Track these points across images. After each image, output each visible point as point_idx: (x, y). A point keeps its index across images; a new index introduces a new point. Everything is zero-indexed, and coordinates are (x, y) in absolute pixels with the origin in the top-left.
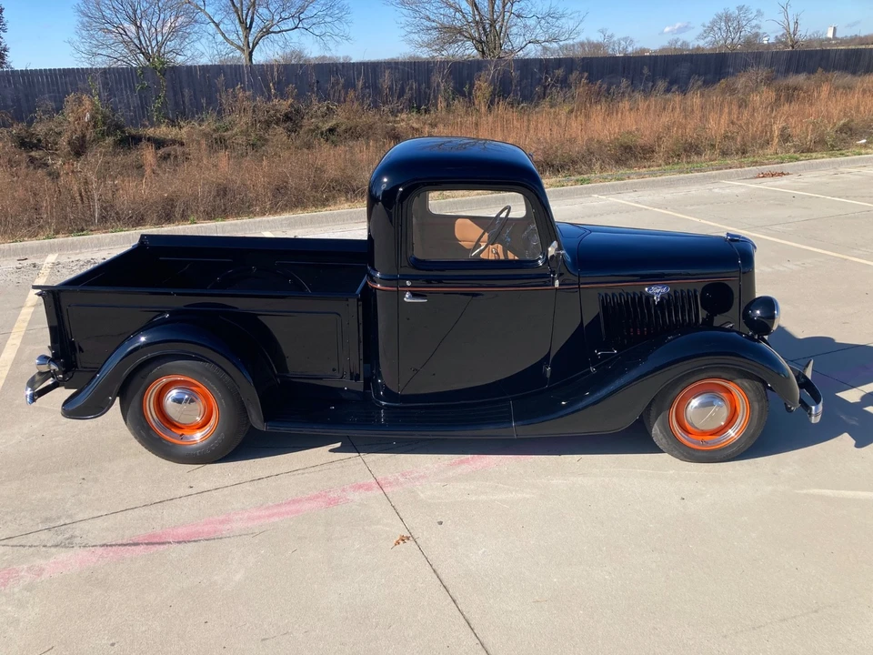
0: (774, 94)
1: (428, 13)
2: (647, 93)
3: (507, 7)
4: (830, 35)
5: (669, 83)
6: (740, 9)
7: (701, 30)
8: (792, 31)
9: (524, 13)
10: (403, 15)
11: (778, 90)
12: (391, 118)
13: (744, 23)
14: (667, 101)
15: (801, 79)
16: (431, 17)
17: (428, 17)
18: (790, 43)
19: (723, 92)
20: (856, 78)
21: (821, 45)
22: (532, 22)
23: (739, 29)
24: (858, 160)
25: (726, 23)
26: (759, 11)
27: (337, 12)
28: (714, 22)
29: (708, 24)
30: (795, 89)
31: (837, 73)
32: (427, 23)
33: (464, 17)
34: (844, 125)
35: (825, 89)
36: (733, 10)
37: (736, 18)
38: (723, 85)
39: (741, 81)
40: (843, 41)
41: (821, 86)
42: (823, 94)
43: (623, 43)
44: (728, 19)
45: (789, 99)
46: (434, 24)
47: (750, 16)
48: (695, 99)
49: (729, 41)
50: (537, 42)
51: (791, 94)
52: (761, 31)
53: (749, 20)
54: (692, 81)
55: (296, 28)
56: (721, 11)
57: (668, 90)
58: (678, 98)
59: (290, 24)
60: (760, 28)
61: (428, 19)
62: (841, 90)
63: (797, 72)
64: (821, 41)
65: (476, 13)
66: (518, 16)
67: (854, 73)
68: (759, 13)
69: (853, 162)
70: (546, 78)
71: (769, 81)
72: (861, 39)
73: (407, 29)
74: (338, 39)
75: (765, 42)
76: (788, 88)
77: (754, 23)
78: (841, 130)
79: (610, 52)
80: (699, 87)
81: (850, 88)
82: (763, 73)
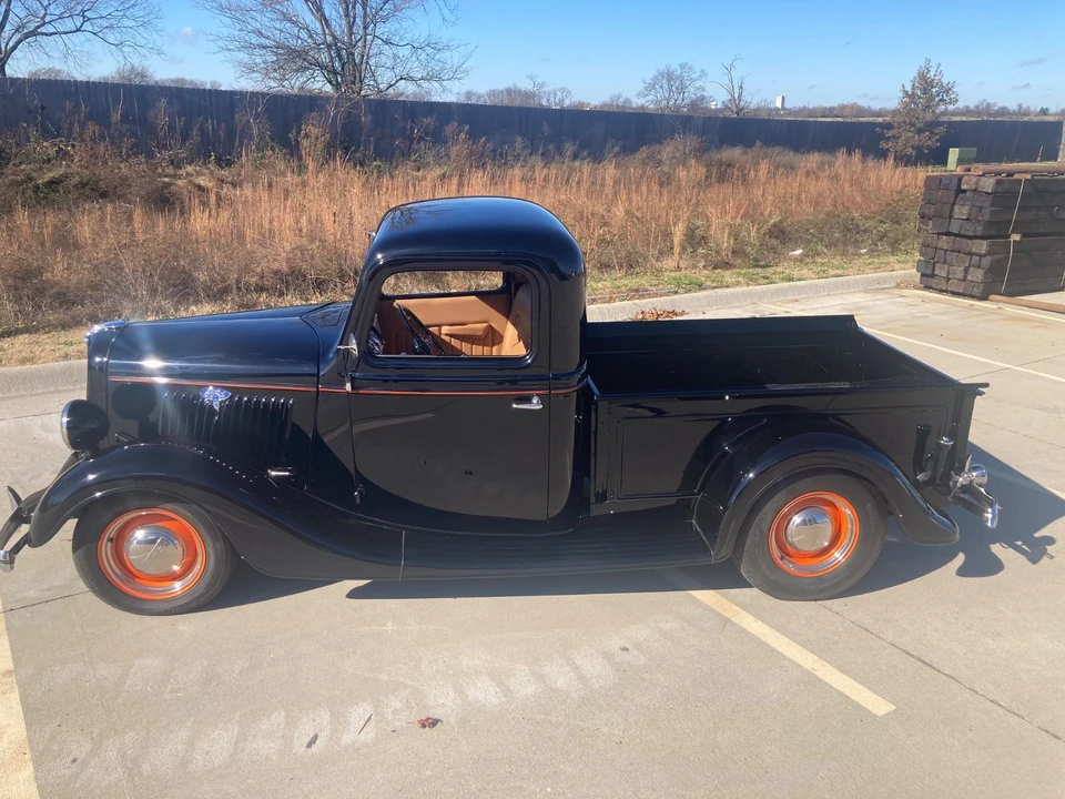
0: (704, 170)
1: (259, 26)
2: (547, 159)
3: (370, 29)
4: (779, 105)
5: (580, 146)
6: (683, 66)
7: (642, 87)
8: (736, 96)
9: (395, 40)
10: (222, 26)
11: (709, 166)
12: (170, 170)
13: (688, 83)
14: (572, 170)
15: (734, 153)
16: (263, 31)
17: (260, 32)
18: (735, 110)
19: (644, 163)
20: (799, 155)
21: (769, 115)
22: (405, 52)
23: (682, 89)
24: (787, 290)
25: (669, 81)
26: (702, 71)
27: (142, 14)
28: (655, 79)
29: (649, 81)
30: (730, 165)
31: (777, 149)
32: (255, 40)
33: (311, 37)
34: (775, 225)
35: (764, 166)
36: (675, 67)
37: (678, 77)
38: (644, 155)
39: (667, 151)
40: (791, 112)
41: (758, 163)
42: (761, 173)
43: (559, 93)
44: (670, 77)
45: (722, 179)
46: (267, 42)
47: (693, 76)
48: (610, 171)
49: (671, 103)
50: (412, 79)
51: (722, 173)
52: (706, 94)
53: (692, 80)
54: (609, 145)
55: (78, 30)
56: (662, 68)
57: (575, 157)
58: (586, 168)
59: (69, 25)
60: (704, 90)
61: (261, 34)
62: (781, 170)
63: (734, 145)
64: (770, 111)
65: (327, 31)
66: (387, 42)
67: (797, 150)
68: (703, 74)
69: (780, 292)
70: (412, 129)
71: (700, 152)
72: (809, 110)
73: (220, 43)
74: (144, 51)
75: (713, 107)
76: (720, 163)
77: (698, 84)
78: (770, 233)
79: (544, 103)
80: (616, 155)
81: (792, 168)
82: (692, 141)
